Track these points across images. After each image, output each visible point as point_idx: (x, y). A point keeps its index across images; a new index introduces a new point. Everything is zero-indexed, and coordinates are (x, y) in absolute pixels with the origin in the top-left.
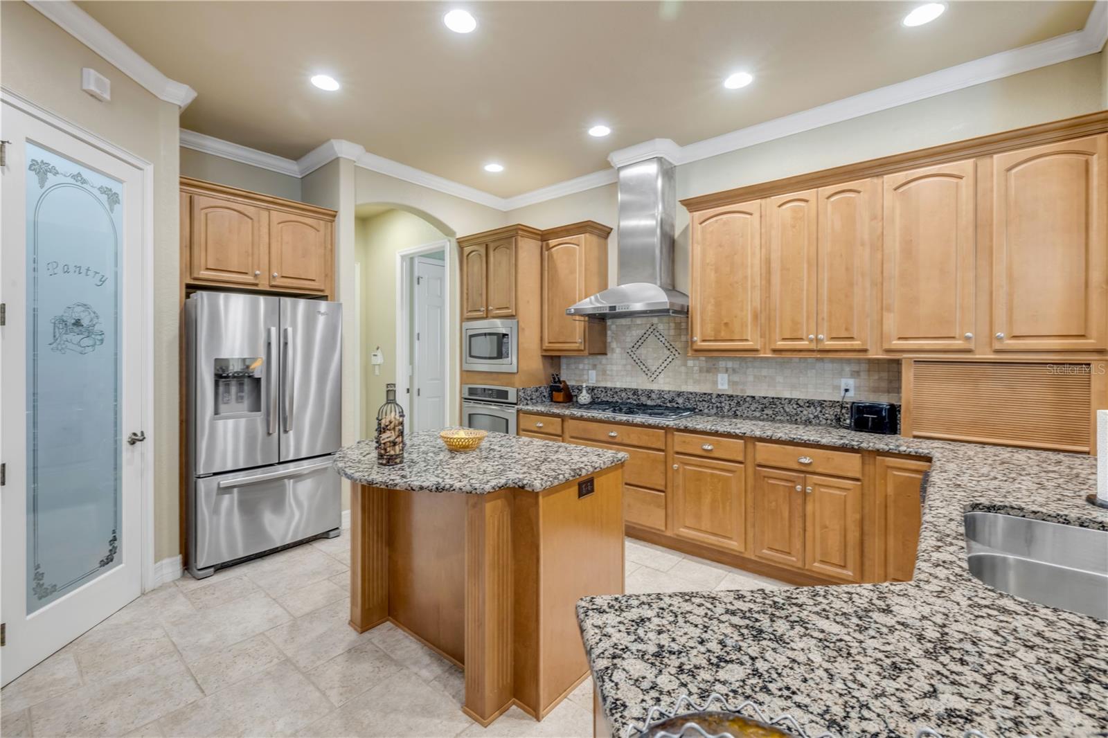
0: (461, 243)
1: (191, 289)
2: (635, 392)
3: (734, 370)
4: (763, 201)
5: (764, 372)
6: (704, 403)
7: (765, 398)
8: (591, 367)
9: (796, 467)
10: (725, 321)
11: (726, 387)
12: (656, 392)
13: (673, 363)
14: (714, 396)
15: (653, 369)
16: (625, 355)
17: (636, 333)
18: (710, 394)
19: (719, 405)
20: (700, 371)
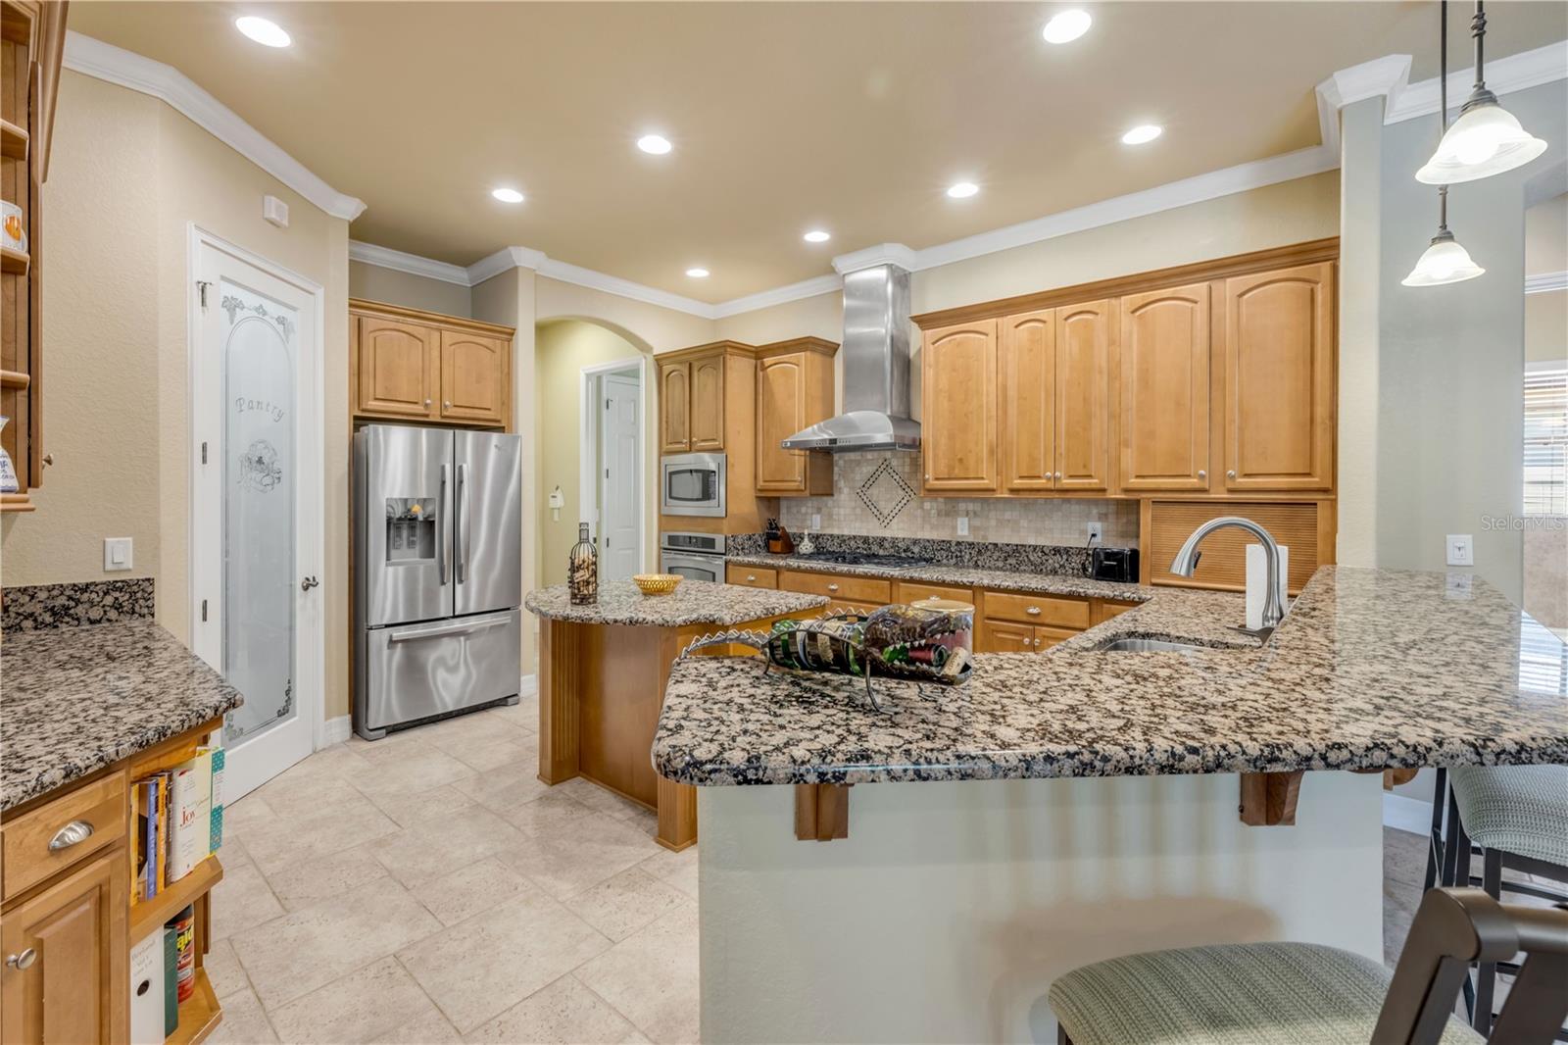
0: (660, 361)
1: (359, 422)
2: (866, 540)
3: (975, 513)
4: (1000, 320)
5: (1008, 515)
6: (942, 552)
7: (1008, 545)
8: (815, 511)
9: (1025, 618)
10: (959, 457)
11: (966, 533)
12: (889, 540)
13: (908, 506)
14: (953, 544)
15: (886, 513)
16: (854, 496)
17: (867, 470)
18: (949, 542)
19: (959, 554)
20: (938, 515)
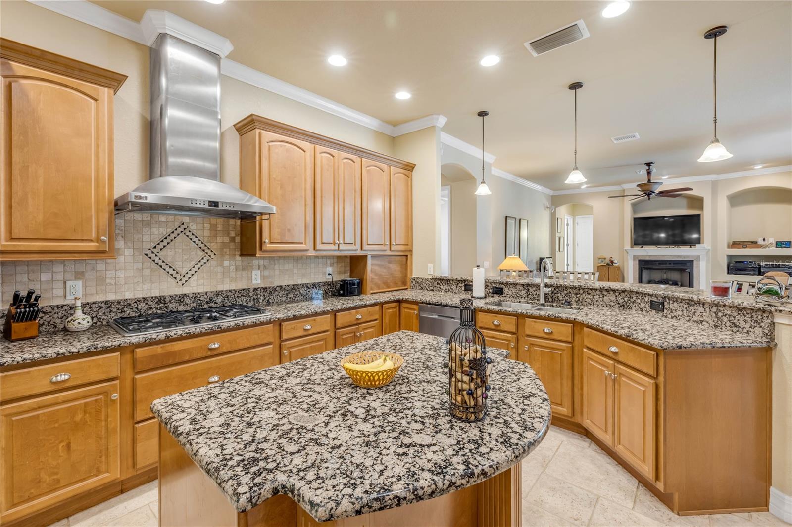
3: (265, 266)
5: (286, 267)
6: (243, 297)
7: (288, 286)
8: (71, 276)
9: (355, 322)
11: (259, 281)
12: (191, 296)
13: (208, 264)
14: (251, 290)
15: (183, 272)
16: (140, 257)
17: (159, 232)
18: (248, 289)
19: (255, 297)
20: (236, 270)
